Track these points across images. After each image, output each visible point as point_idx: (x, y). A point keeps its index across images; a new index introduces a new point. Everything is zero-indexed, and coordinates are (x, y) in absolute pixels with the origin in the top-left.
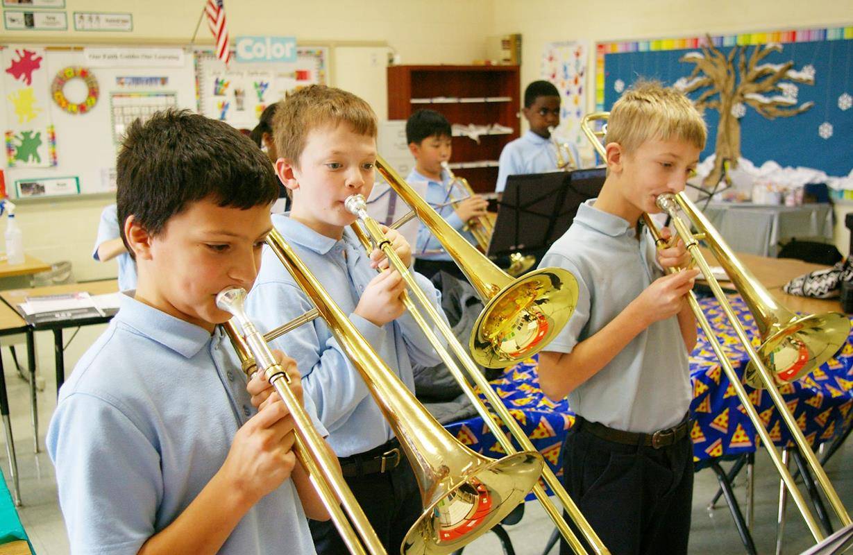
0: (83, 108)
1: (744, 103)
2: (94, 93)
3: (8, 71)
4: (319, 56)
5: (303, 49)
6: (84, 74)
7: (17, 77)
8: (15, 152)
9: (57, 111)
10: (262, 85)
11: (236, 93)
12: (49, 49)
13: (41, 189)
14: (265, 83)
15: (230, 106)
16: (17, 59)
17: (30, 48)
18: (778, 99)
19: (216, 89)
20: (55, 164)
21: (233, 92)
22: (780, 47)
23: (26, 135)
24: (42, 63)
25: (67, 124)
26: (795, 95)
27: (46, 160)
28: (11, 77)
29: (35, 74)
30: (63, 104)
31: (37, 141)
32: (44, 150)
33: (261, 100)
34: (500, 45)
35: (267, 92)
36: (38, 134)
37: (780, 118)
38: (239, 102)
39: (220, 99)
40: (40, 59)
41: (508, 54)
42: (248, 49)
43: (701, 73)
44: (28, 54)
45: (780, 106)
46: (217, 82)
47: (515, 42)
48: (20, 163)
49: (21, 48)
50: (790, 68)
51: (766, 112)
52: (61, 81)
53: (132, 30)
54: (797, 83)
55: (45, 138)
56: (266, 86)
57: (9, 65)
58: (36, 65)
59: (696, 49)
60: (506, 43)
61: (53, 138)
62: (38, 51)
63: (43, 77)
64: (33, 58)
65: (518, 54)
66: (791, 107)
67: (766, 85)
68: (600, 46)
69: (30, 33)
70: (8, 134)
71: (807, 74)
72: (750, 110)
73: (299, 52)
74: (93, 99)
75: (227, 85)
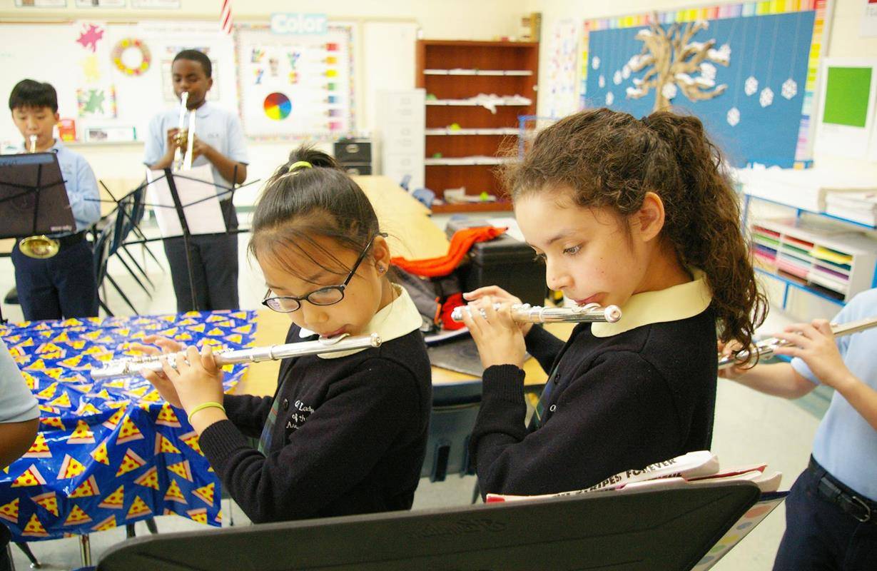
0: (137, 72)
1: (675, 83)
2: (147, 59)
3: (79, 41)
4: (349, 30)
5: (334, 24)
6: (138, 44)
7: (85, 45)
8: (84, 106)
9: (117, 73)
10: (294, 55)
11: (271, 62)
12: (109, 23)
13: (105, 135)
14: (297, 54)
15: (265, 73)
16: (85, 32)
17: (95, 23)
18: (699, 80)
19: (253, 57)
20: (115, 116)
21: (268, 61)
22: (706, 24)
23: (93, 92)
24: (104, 35)
25: (126, 84)
26: (713, 77)
27: (109, 113)
28: (80, 46)
29: (99, 43)
30: (122, 68)
31: (102, 98)
32: (107, 105)
33: (294, 68)
34: (519, 23)
35: (299, 60)
36: (103, 92)
37: (700, 101)
38: (273, 69)
39: (255, 67)
40: (102, 32)
41: (528, 31)
42: (283, 23)
43: (648, 52)
44: (93, 28)
45: (700, 89)
46: (254, 52)
47: (535, 20)
48: (88, 114)
49: (88, 22)
50: (710, 47)
51: (689, 93)
52: (120, 50)
53: (180, 7)
54: (715, 64)
55: (108, 95)
56: (298, 55)
57: (79, 37)
58: (99, 36)
59: (647, 27)
60: (526, 21)
61: (114, 96)
62: (101, 25)
63: (105, 46)
64: (97, 31)
65: (538, 31)
66: (710, 89)
67: (692, 65)
68: (587, 24)
69: (96, 10)
70: (78, 91)
71: (723, 54)
72: (679, 91)
73: (330, 28)
74: (146, 65)
75: (262, 55)
